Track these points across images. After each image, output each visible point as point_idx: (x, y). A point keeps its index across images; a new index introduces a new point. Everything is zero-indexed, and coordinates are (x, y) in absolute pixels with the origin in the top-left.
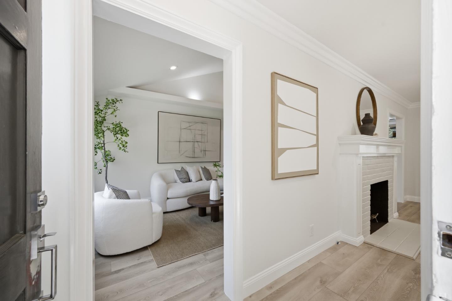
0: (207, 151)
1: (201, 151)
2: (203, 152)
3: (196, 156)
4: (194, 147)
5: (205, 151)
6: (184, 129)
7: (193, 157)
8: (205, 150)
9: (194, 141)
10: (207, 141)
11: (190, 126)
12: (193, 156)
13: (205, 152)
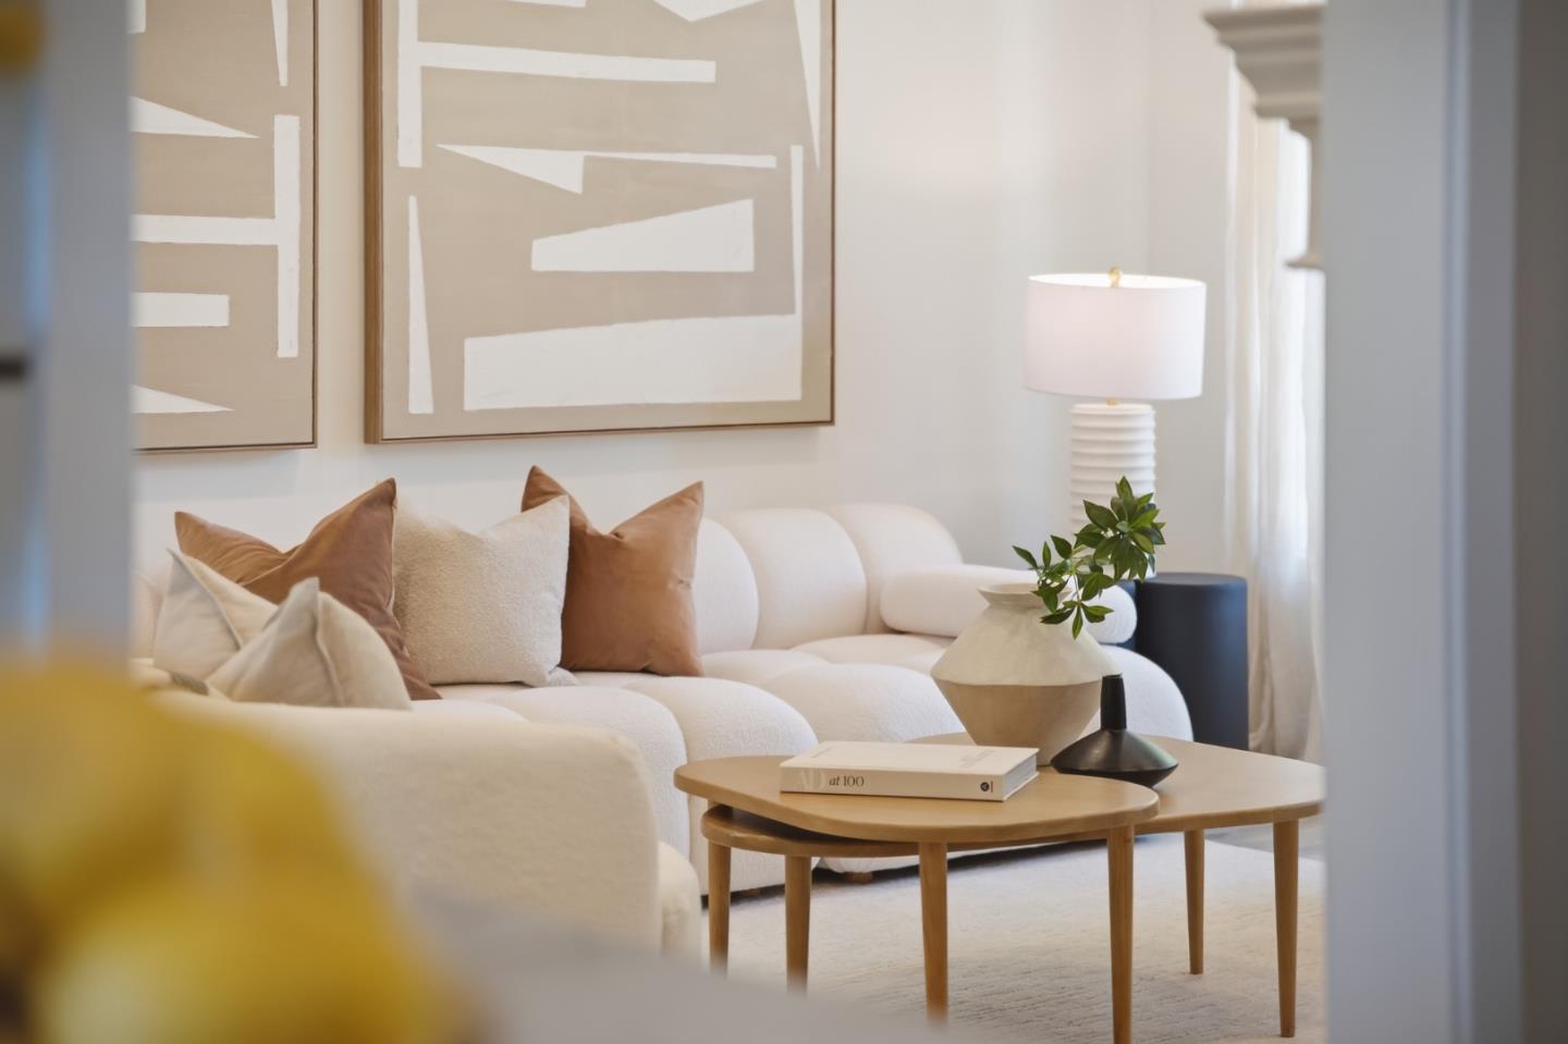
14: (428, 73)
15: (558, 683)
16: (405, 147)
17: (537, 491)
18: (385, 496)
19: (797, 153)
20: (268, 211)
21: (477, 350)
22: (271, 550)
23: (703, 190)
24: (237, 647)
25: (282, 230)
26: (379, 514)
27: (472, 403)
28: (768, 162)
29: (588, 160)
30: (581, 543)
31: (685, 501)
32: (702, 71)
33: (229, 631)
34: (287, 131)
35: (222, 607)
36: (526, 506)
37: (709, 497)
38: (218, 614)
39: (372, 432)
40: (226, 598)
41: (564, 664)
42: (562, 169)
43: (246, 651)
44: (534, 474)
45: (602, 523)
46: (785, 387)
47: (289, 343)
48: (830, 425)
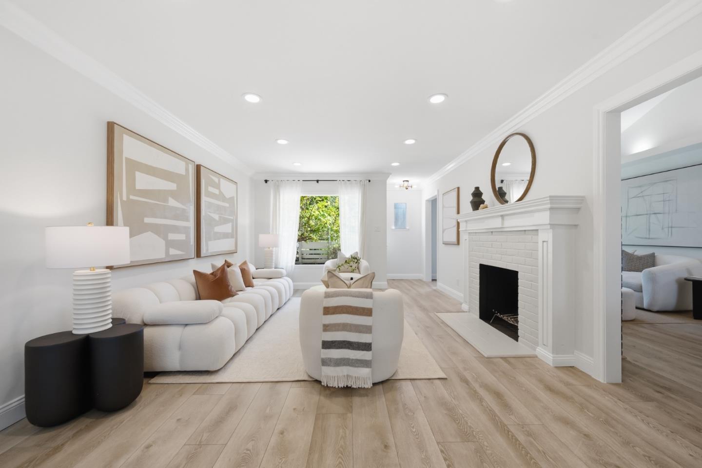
0: (674, 227)
1: (663, 229)
2: (666, 230)
3: (651, 236)
4: (649, 222)
5: (672, 227)
6: (634, 197)
7: (646, 238)
8: (670, 225)
9: (649, 213)
10: (676, 210)
11: (642, 192)
12: (648, 237)
13: (670, 229)
14: (205, 201)
16: (203, 212)
19: (234, 217)
20: (190, 221)
23: (228, 221)
25: (191, 224)
27: (209, 251)
34: (192, 208)
39: (198, 256)
42: (217, 217)
46: (233, 248)
47: (192, 242)
48: (236, 252)
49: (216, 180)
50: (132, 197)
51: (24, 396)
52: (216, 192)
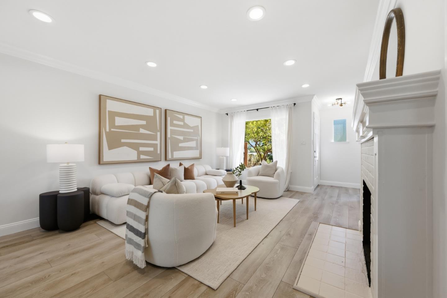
14: (171, 129)
15: (184, 181)
16: (169, 135)
17: (181, 165)
18: (169, 165)
19: (199, 138)
20: (157, 141)
21: (175, 153)
22: (158, 170)
23: (192, 140)
24: (164, 185)
25: (158, 142)
26: (168, 167)
27: (174, 157)
28: (197, 138)
29: (183, 137)
30: (185, 168)
31: (193, 165)
32: (192, 131)
33: (163, 183)
34: (159, 134)
35: (162, 180)
36: (180, 166)
37: (195, 164)
38: (161, 181)
39: (166, 159)
40: (162, 179)
41: (185, 179)
42: (181, 138)
43: (166, 186)
44: (180, 163)
45: (186, 167)
46: (198, 156)
47: (159, 152)
48: (201, 158)
49: (181, 117)
50: (112, 130)
51: (39, 218)
52: (182, 123)
